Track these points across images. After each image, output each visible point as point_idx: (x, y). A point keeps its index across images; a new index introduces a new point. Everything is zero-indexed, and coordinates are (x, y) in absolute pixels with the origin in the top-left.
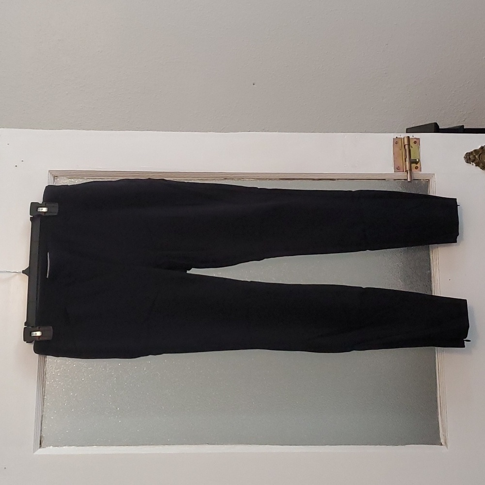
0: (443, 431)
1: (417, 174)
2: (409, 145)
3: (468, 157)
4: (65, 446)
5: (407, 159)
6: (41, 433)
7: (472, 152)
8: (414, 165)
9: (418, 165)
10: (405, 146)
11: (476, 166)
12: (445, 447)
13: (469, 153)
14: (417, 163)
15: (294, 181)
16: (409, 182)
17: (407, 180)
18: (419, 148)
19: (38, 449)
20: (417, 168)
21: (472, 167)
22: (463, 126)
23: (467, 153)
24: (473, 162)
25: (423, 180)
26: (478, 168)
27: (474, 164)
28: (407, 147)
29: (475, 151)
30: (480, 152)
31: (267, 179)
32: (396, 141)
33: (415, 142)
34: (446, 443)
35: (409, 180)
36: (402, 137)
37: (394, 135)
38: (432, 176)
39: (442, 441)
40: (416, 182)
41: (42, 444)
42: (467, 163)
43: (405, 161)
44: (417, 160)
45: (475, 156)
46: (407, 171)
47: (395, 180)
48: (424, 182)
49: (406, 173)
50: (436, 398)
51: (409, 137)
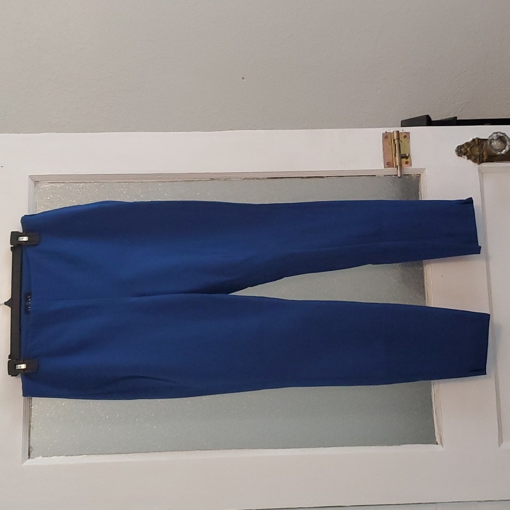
0: (438, 430)
1: (408, 170)
2: (398, 139)
3: (459, 150)
4: (54, 456)
5: (397, 154)
6: (29, 444)
7: (463, 145)
8: (404, 160)
9: (408, 160)
10: (394, 140)
11: (468, 159)
12: (441, 446)
13: (461, 146)
14: (407, 158)
15: (282, 179)
16: (399, 177)
17: (397, 175)
18: (409, 142)
19: (26, 460)
20: (407, 163)
21: (464, 160)
22: (456, 117)
23: (458, 146)
24: (464, 155)
25: (414, 175)
26: (470, 162)
27: (466, 158)
28: (396, 141)
29: (467, 143)
30: (472, 145)
31: (254, 178)
32: (386, 136)
33: (405, 137)
34: (441, 442)
35: (399, 176)
36: (392, 131)
37: (383, 130)
38: (423, 171)
39: (438, 440)
40: (407, 177)
41: (31, 455)
42: (459, 156)
43: (395, 156)
44: (407, 155)
45: (466, 149)
46: (397, 167)
47: (385, 176)
48: (415, 177)
49: (396, 168)
50: (431, 396)
51: (398, 131)
